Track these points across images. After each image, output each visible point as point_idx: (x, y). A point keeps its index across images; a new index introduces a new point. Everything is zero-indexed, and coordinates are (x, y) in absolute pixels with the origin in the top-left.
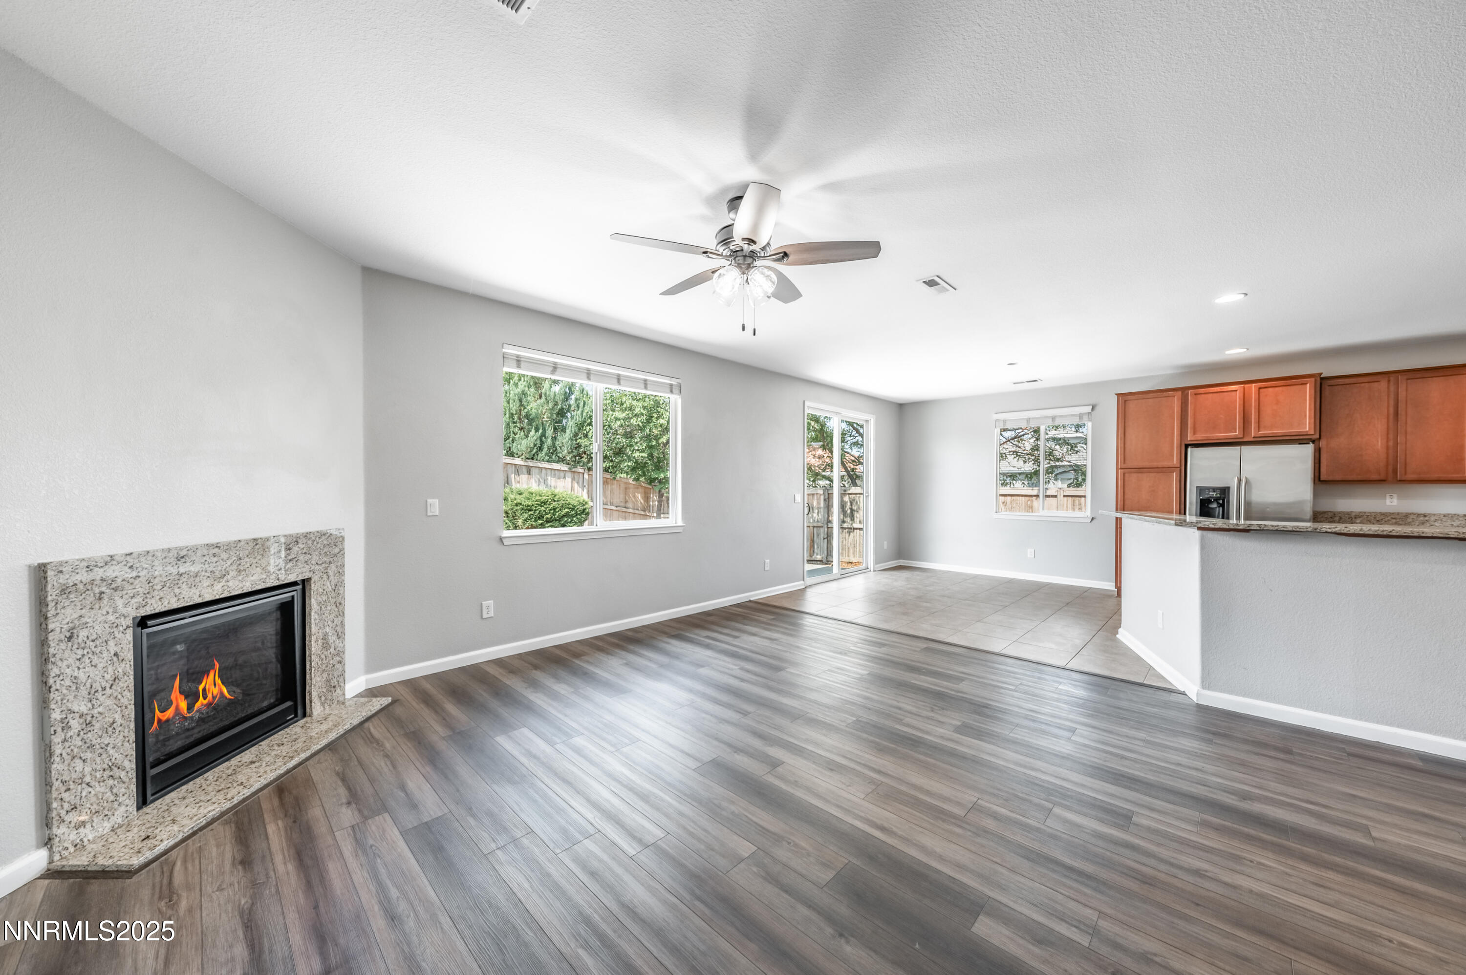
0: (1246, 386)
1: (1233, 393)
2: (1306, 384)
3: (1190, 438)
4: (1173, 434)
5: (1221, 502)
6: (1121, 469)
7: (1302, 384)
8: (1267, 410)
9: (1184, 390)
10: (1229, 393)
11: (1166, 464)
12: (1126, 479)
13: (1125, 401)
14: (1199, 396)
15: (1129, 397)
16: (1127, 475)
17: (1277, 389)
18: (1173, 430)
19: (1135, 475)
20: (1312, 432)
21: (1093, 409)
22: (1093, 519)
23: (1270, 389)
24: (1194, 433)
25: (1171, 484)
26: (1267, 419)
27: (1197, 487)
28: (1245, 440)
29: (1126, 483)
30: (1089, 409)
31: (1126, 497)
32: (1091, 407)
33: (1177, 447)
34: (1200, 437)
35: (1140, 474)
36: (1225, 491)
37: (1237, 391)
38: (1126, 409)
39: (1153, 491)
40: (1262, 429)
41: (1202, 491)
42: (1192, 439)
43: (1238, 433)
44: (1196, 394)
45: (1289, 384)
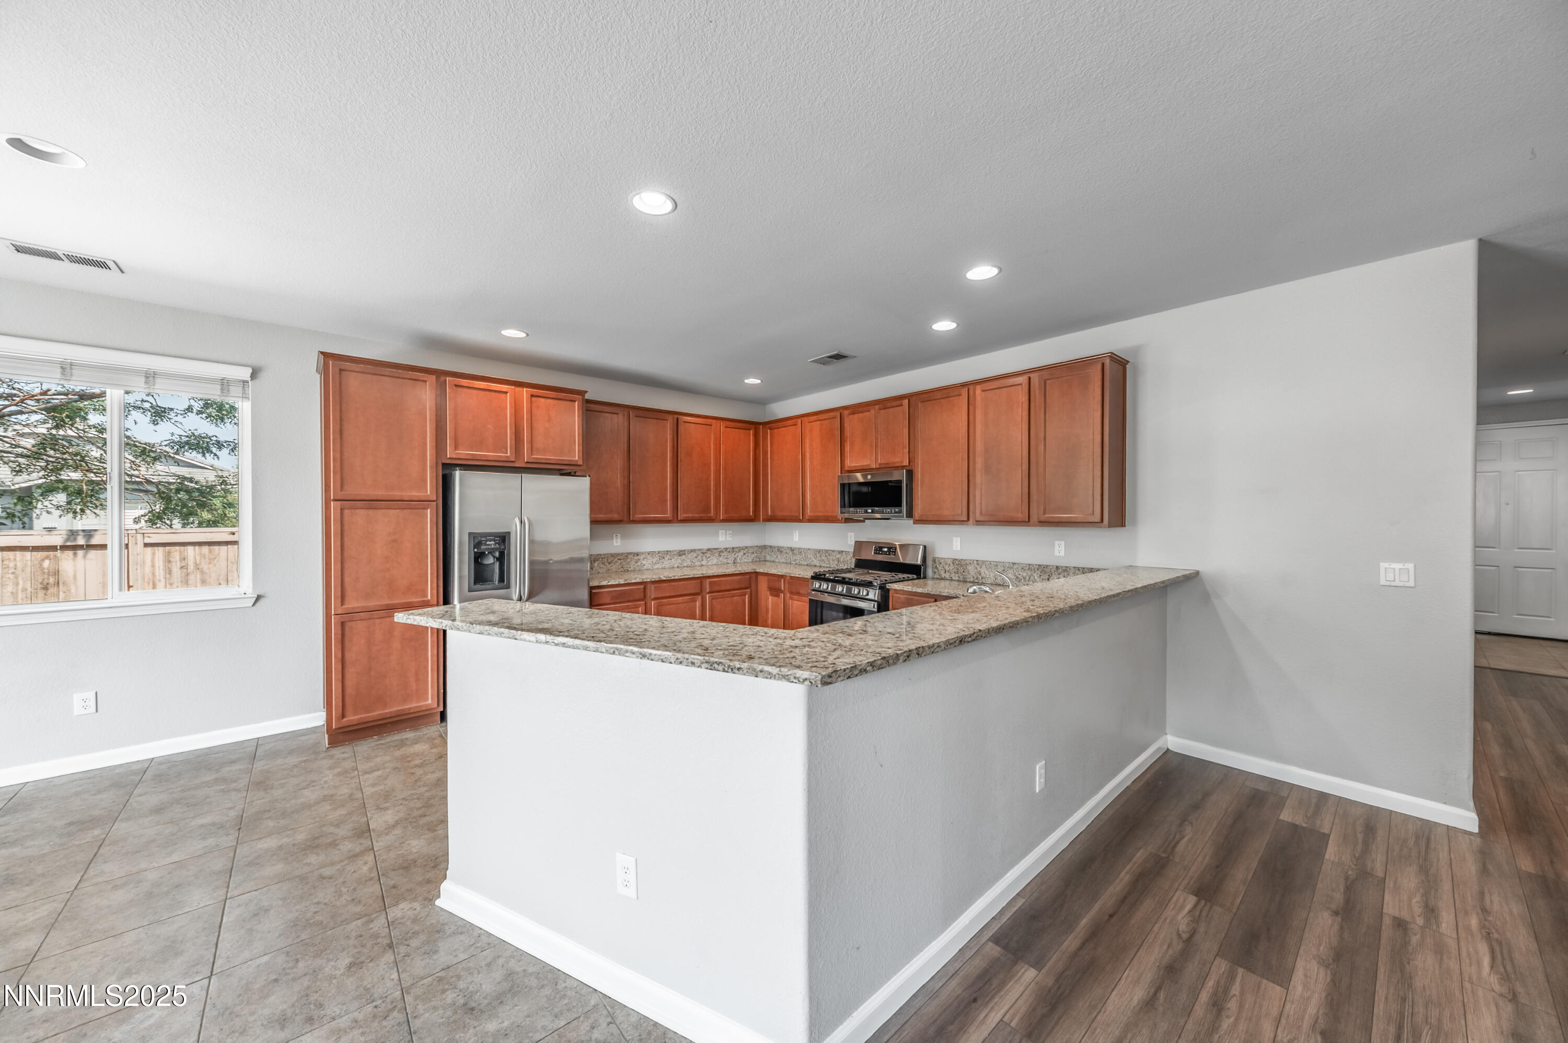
0: (518, 389)
1: (503, 395)
2: (575, 401)
3: (450, 453)
4: (425, 444)
5: (497, 554)
6: (335, 500)
7: (571, 401)
8: (540, 427)
9: (440, 374)
10: (497, 394)
11: (415, 494)
12: (346, 519)
13: (341, 370)
14: (460, 389)
15: (347, 365)
16: (346, 512)
17: (549, 401)
18: (425, 439)
19: (362, 512)
20: (580, 463)
21: (254, 375)
22: (258, 598)
23: (542, 400)
24: (456, 448)
25: (424, 529)
26: (540, 442)
27: (470, 533)
28: (517, 465)
29: (346, 527)
30: (245, 373)
31: (346, 554)
32: (250, 371)
33: (431, 467)
34: (464, 453)
35: (371, 512)
36: (503, 538)
37: (506, 393)
38: (340, 384)
39: (395, 541)
40: (534, 452)
41: (477, 540)
42: (454, 456)
43: (509, 453)
44: (456, 386)
45: (559, 397)
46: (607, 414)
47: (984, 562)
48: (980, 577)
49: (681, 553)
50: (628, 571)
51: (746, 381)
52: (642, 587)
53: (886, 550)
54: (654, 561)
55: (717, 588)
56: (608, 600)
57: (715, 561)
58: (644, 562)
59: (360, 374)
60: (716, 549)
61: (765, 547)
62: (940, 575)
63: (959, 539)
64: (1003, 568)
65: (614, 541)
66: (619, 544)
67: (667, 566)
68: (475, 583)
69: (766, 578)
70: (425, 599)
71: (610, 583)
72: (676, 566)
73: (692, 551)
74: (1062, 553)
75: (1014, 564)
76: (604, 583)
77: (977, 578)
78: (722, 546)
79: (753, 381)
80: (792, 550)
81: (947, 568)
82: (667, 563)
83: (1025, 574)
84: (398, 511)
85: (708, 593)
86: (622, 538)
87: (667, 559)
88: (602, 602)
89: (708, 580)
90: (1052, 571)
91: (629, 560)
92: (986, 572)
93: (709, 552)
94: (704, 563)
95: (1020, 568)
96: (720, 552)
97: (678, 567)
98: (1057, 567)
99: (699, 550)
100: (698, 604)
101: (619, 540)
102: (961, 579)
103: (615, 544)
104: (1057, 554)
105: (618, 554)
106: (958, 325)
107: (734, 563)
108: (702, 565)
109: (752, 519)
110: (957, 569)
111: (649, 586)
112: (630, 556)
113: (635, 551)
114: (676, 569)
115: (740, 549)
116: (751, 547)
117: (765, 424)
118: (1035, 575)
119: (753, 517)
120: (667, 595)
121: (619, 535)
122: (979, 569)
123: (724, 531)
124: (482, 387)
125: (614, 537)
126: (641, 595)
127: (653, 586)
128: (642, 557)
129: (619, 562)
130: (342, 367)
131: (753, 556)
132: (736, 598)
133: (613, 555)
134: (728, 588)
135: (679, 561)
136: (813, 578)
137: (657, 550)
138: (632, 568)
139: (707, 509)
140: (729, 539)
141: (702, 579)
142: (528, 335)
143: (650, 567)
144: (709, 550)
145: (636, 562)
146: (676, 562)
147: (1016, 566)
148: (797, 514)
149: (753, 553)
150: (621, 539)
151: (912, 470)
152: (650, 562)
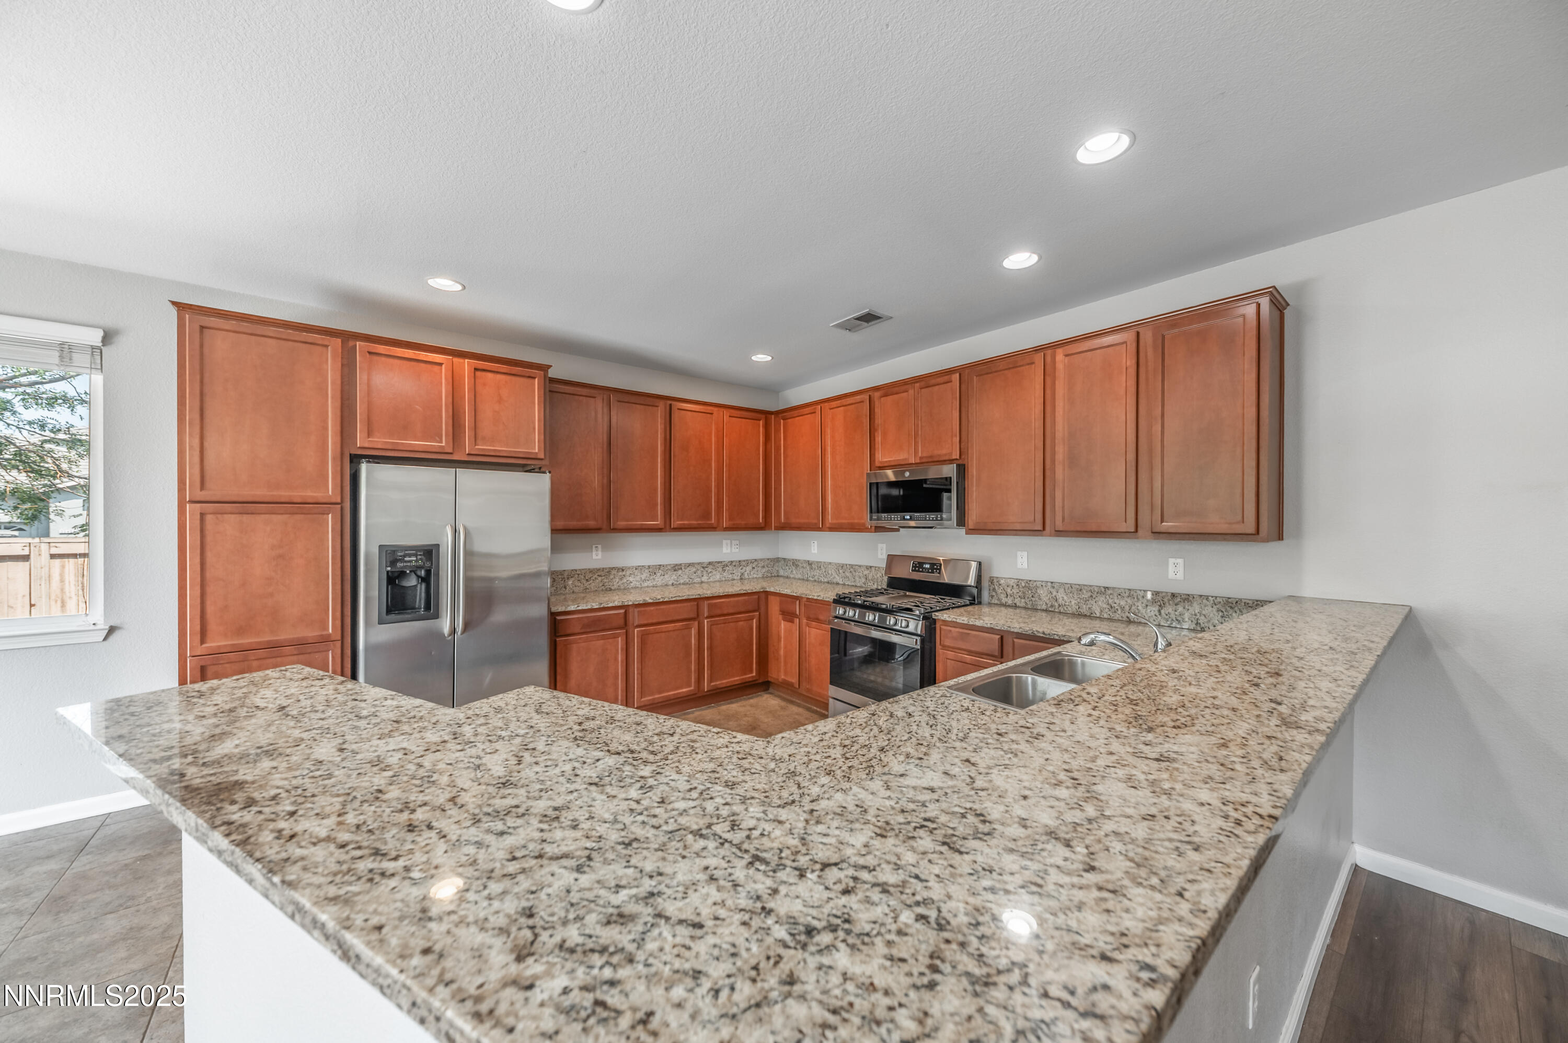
0: (456, 360)
1: (436, 368)
2: (534, 378)
3: (361, 440)
4: (326, 429)
5: (423, 573)
6: (191, 502)
7: (529, 377)
8: (487, 411)
9: (347, 337)
10: (429, 366)
11: (310, 494)
12: (209, 527)
13: (202, 327)
14: (375, 358)
15: (208, 320)
16: (209, 518)
17: (499, 376)
18: (325, 421)
19: (231, 518)
20: (542, 456)
21: (108, 338)
22: (112, 630)
23: (490, 375)
24: (369, 434)
25: (322, 540)
26: (486, 427)
27: (380, 546)
28: (455, 457)
29: (209, 538)
30: (95, 337)
31: (208, 575)
32: (100, 333)
33: (334, 459)
34: (380, 441)
35: (245, 518)
36: (430, 553)
37: (441, 364)
38: (201, 346)
39: (281, 556)
40: (478, 442)
41: (391, 554)
42: (366, 445)
43: (444, 443)
44: (370, 353)
45: (513, 372)
46: (581, 398)
47: (1062, 584)
48: (1056, 604)
49: (676, 568)
50: (611, 590)
51: (754, 358)
52: (622, 611)
53: (927, 566)
54: (643, 577)
55: (718, 612)
56: (577, 630)
57: (718, 577)
58: (631, 579)
59: (231, 334)
60: (719, 562)
61: (777, 560)
62: (999, 599)
63: (1025, 554)
64: (1090, 594)
65: (594, 553)
66: (600, 557)
67: (659, 583)
68: (389, 611)
69: (778, 599)
70: (325, 633)
71: (580, 608)
72: (670, 583)
73: (690, 565)
74: (1180, 576)
75: (1106, 588)
76: (572, 608)
77: (1052, 606)
78: (727, 559)
79: (761, 358)
80: (810, 563)
81: (1009, 590)
82: (659, 580)
83: (1123, 603)
84: (286, 516)
85: (707, 618)
86: (604, 549)
87: (658, 574)
88: (569, 632)
89: (706, 603)
90: (1166, 600)
91: (612, 577)
92: (1065, 598)
93: (711, 567)
94: (705, 579)
95: (1115, 595)
96: (723, 565)
97: (673, 584)
98: (1173, 595)
99: (699, 564)
100: (694, 632)
101: (600, 553)
102: (1029, 606)
103: (594, 557)
104: (1171, 575)
105: (598, 570)
106: (1040, 258)
107: (741, 579)
108: (702, 582)
109: (763, 527)
110: (1024, 593)
111: (631, 610)
112: (613, 572)
113: (620, 565)
114: (671, 587)
115: (748, 562)
116: (761, 560)
117: (777, 413)
118: (1139, 604)
119: (763, 525)
120: (654, 621)
121: (600, 546)
122: (1054, 593)
123: (729, 542)
124: (406, 356)
125: (594, 549)
126: (622, 622)
127: (636, 610)
128: (628, 573)
129: (600, 579)
130: (204, 324)
131: (764, 570)
132: (741, 623)
133: (591, 571)
134: (731, 611)
135: (674, 577)
136: (835, 601)
137: (646, 563)
138: (616, 587)
139: (707, 515)
140: (735, 550)
141: (698, 601)
142: (464, 287)
143: (638, 584)
144: (710, 563)
145: (621, 579)
146: (670, 578)
147: (1109, 592)
148: (815, 521)
149: (763, 567)
150: (602, 551)
151: (964, 465)
152: (638, 578)
